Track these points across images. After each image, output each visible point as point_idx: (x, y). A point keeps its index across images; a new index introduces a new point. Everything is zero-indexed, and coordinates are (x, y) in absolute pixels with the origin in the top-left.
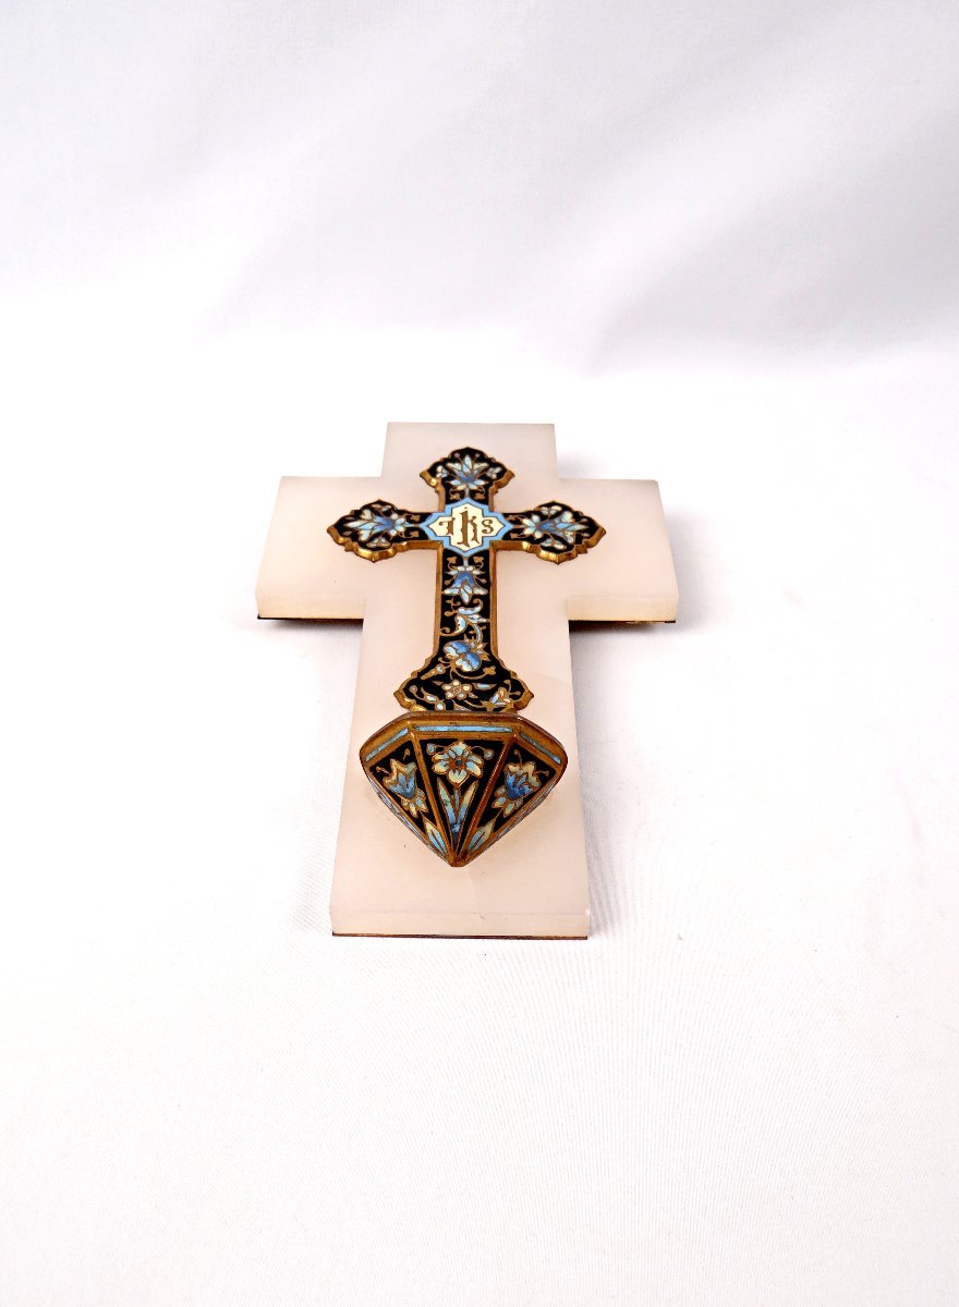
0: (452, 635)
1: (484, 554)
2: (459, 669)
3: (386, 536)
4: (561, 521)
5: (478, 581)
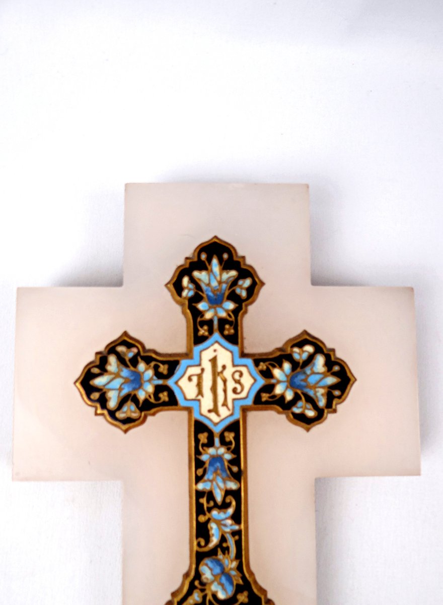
0: (206, 549)
1: (234, 427)
2: (214, 596)
3: (135, 399)
4: (313, 373)
5: (230, 469)
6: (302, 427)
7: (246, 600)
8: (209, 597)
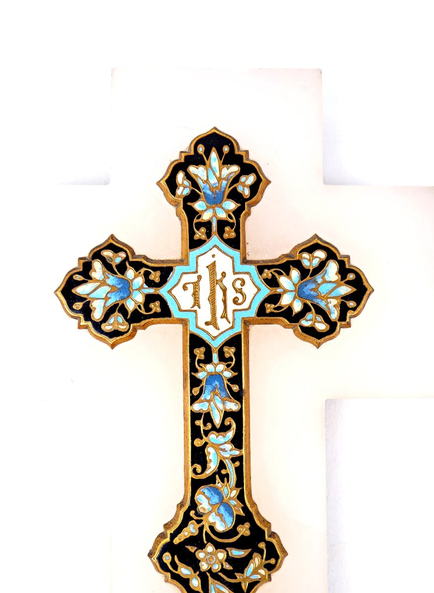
0: (203, 477)
1: (235, 341)
2: (212, 528)
4: (325, 282)
5: (230, 388)
6: (312, 343)
7: (248, 533)
8: (206, 529)
